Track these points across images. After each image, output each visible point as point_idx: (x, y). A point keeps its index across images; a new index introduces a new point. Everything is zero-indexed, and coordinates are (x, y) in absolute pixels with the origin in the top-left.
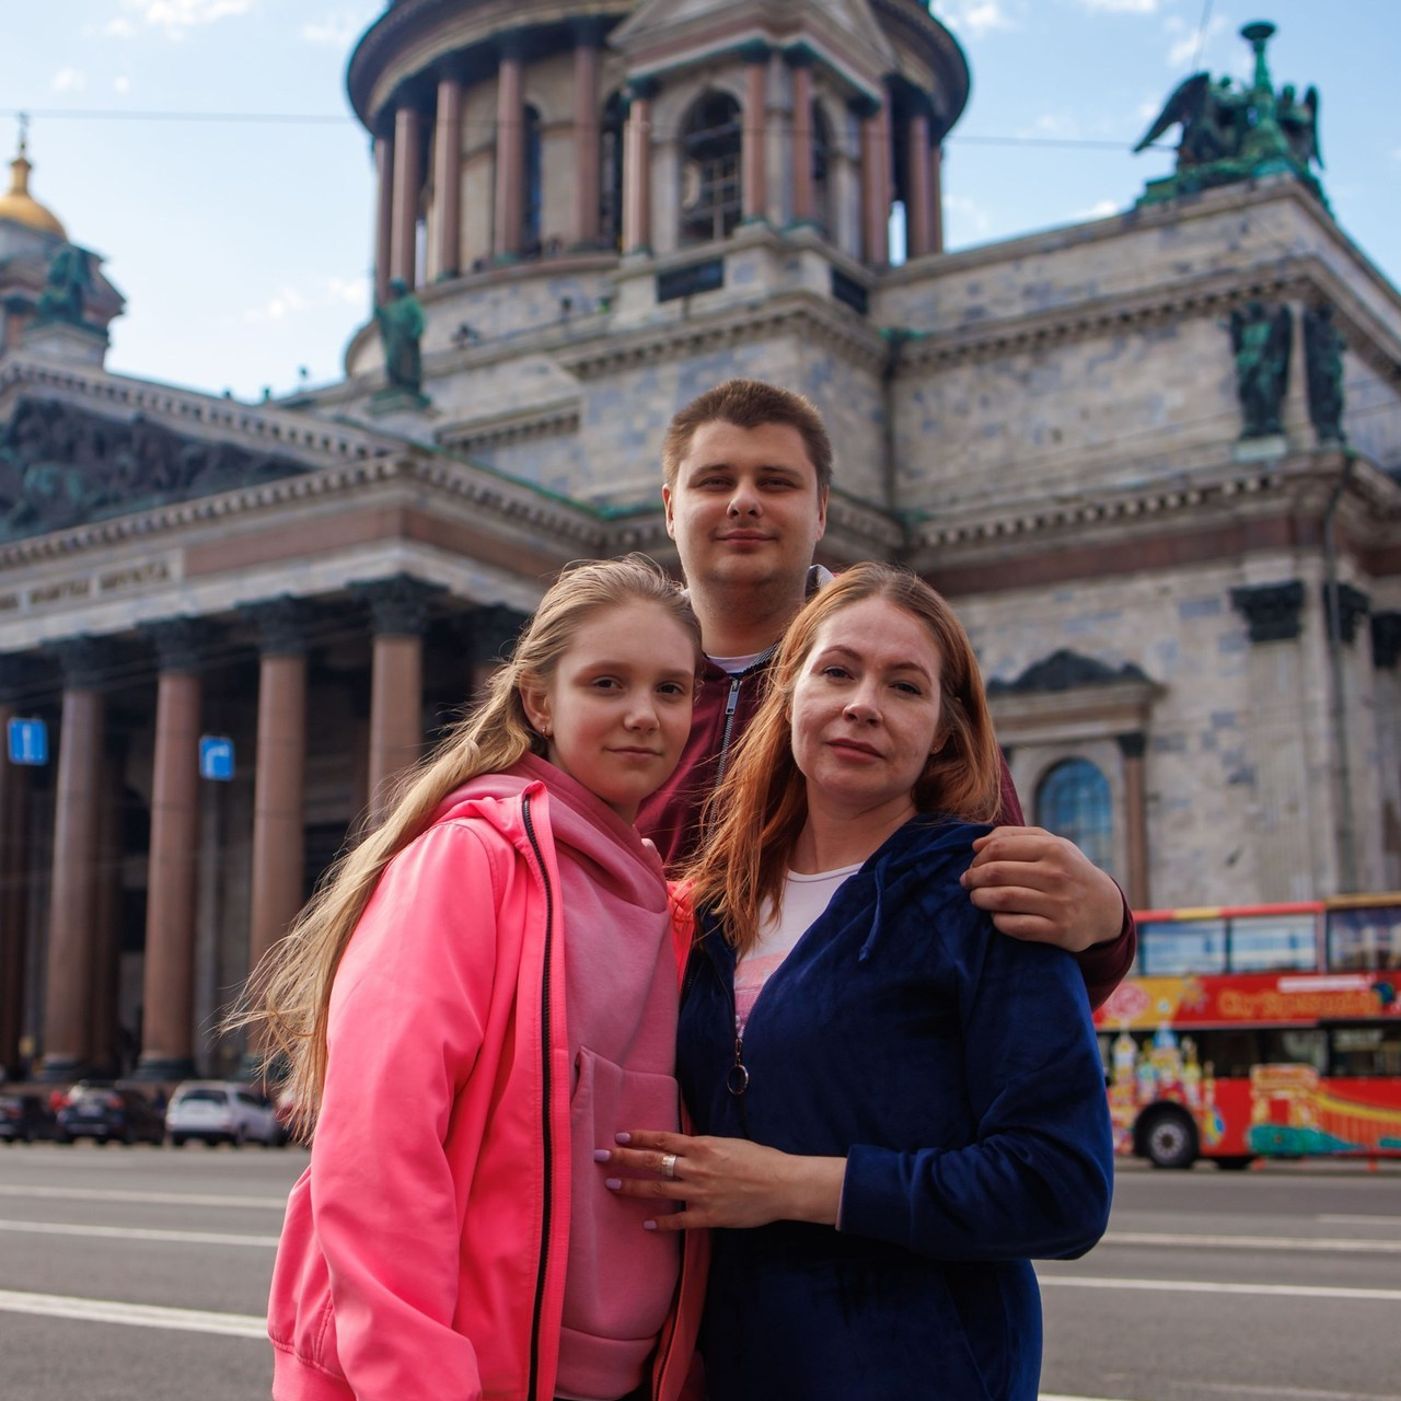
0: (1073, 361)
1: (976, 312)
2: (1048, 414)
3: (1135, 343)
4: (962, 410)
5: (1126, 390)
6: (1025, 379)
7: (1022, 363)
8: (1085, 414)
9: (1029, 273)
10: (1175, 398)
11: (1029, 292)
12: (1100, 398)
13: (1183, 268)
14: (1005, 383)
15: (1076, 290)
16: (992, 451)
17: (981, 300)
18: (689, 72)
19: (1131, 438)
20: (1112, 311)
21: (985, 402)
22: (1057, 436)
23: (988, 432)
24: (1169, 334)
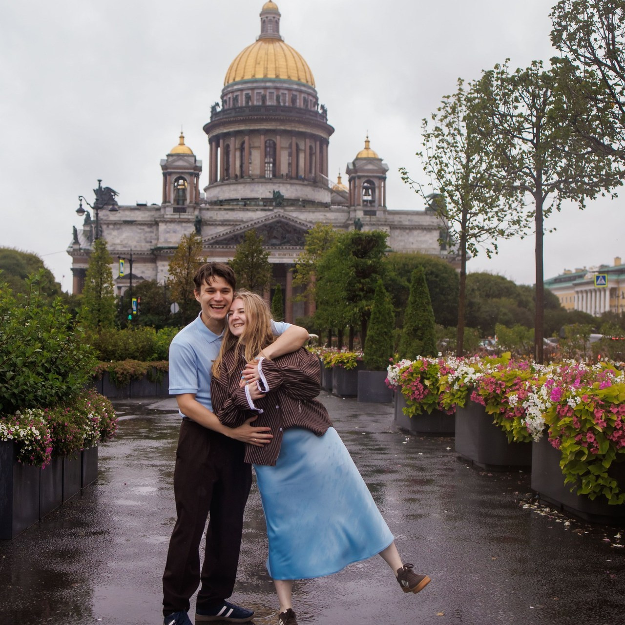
0: (416, 233)
1: (400, 222)
2: (411, 240)
3: (425, 232)
4: (398, 236)
5: (423, 239)
6: (408, 234)
7: (408, 231)
8: (417, 241)
9: (409, 217)
10: (431, 241)
11: (409, 220)
12: (419, 239)
13: (433, 222)
14: (405, 233)
15: (416, 222)
16: (402, 244)
17: (401, 220)
18: (367, 176)
19: (424, 246)
20: (424, 227)
21: (401, 236)
22: (413, 243)
23: (401, 241)
24: (431, 232)
